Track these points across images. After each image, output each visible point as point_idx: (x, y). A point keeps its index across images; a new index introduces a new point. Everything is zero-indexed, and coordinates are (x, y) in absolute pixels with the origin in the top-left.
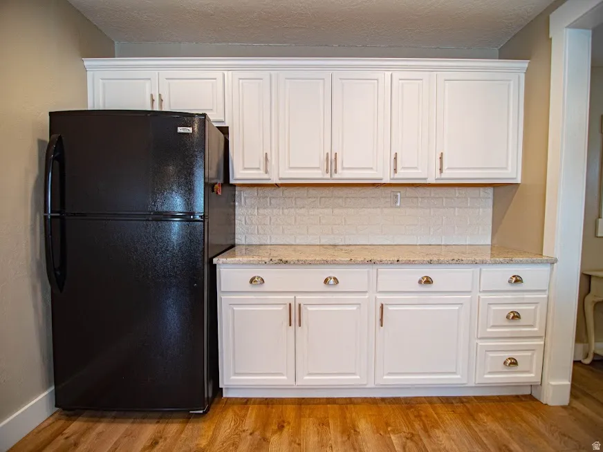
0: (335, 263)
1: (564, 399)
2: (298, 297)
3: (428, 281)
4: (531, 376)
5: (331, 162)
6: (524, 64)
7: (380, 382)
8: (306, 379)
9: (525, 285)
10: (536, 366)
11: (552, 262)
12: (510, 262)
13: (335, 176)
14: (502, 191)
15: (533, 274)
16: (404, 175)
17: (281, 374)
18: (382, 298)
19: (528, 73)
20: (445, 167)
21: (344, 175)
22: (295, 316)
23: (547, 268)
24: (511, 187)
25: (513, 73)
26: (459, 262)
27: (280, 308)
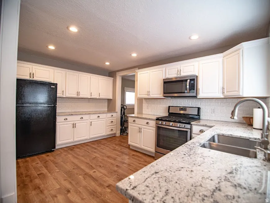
0: (83, 114)
1: (119, 135)
2: (75, 122)
3: (99, 117)
4: (115, 132)
5: (78, 93)
6: (113, 78)
7: (90, 137)
8: (76, 139)
9: (113, 117)
10: (115, 130)
11: (117, 112)
12: (111, 113)
13: (79, 96)
14: (109, 100)
15: (114, 114)
16: (93, 97)
17: (71, 139)
18: (91, 121)
19: (113, 79)
20: (100, 95)
21: (81, 96)
22: (74, 126)
23: (116, 114)
24: (111, 100)
25: (111, 79)
26: (104, 113)
27: (70, 125)
